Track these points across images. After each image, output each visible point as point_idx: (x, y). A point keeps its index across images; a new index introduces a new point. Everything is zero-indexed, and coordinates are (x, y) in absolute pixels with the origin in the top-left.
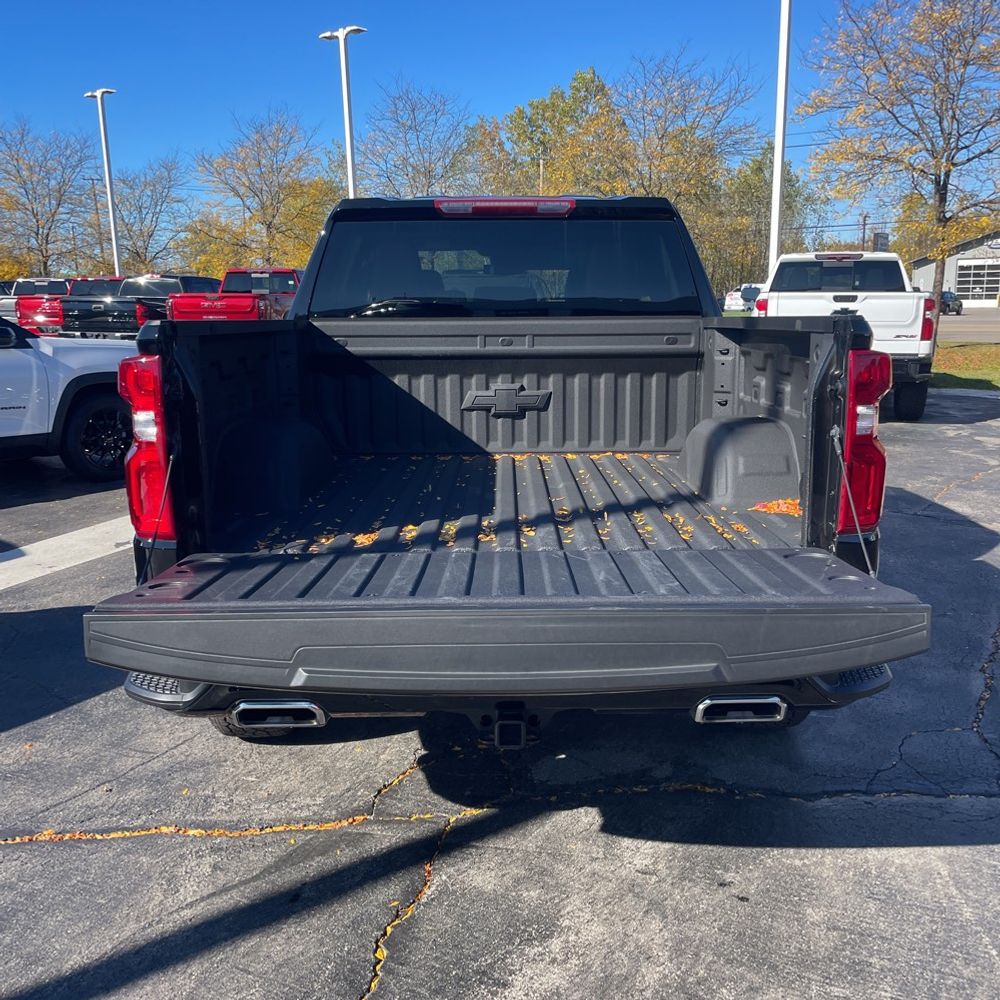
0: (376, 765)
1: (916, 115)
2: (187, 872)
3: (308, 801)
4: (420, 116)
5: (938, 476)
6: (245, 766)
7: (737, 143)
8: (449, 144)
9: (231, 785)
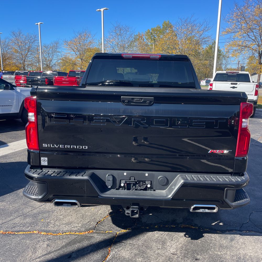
0: (97, 214)
1: (254, 35)
2: (39, 247)
3: (77, 225)
4: (122, 32)
5: (258, 133)
6: (60, 213)
7: (205, 41)
8: (129, 39)
9: (55, 219)
